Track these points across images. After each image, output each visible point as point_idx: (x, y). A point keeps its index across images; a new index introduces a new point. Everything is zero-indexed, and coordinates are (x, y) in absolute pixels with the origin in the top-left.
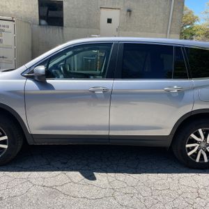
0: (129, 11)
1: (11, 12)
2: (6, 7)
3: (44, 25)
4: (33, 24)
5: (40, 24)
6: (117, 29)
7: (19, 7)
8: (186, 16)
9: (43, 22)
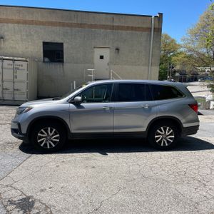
0: (117, 49)
1: (20, 53)
2: (15, 48)
3: (47, 62)
4: (39, 61)
5: (44, 61)
6: (108, 64)
7: (26, 48)
8: (169, 45)
9: (47, 59)
